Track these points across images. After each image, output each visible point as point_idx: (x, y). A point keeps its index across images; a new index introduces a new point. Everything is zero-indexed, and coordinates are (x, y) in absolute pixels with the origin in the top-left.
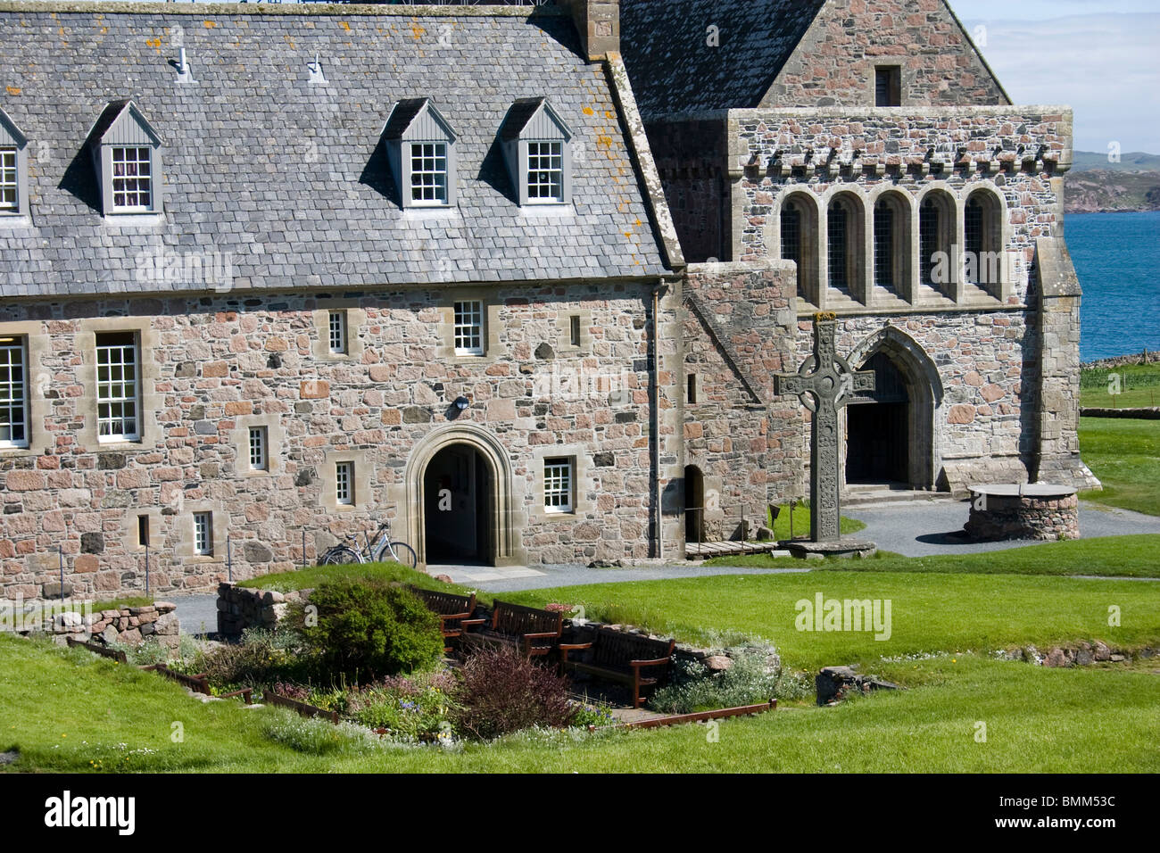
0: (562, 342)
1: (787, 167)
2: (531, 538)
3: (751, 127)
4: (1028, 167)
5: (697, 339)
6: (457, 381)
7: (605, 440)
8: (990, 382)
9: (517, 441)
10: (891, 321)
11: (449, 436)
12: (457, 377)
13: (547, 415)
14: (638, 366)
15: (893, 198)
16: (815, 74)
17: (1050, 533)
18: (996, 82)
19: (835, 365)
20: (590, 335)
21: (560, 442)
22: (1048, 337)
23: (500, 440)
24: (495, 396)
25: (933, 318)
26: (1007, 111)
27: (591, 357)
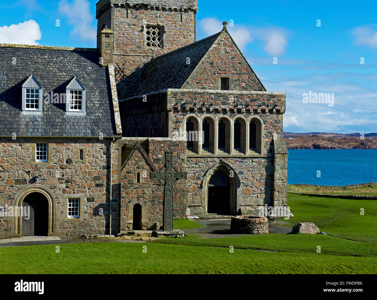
0: (76, 158)
1: (188, 108)
2: (62, 227)
3: (175, 95)
4: (271, 111)
5: (141, 161)
6: (36, 170)
7: (91, 193)
8: (257, 181)
9: (58, 192)
10: (223, 159)
11: (33, 189)
12: (36, 169)
13: (70, 184)
14: (104, 167)
15: (225, 120)
16: (200, 79)
17: (256, 231)
18: (261, 84)
19: (173, 169)
20: (87, 156)
21: (74, 193)
22: (277, 167)
23: (51, 191)
24: (50, 176)
25: (238, 159)
26: (263, 93)
27: (87, 164)
